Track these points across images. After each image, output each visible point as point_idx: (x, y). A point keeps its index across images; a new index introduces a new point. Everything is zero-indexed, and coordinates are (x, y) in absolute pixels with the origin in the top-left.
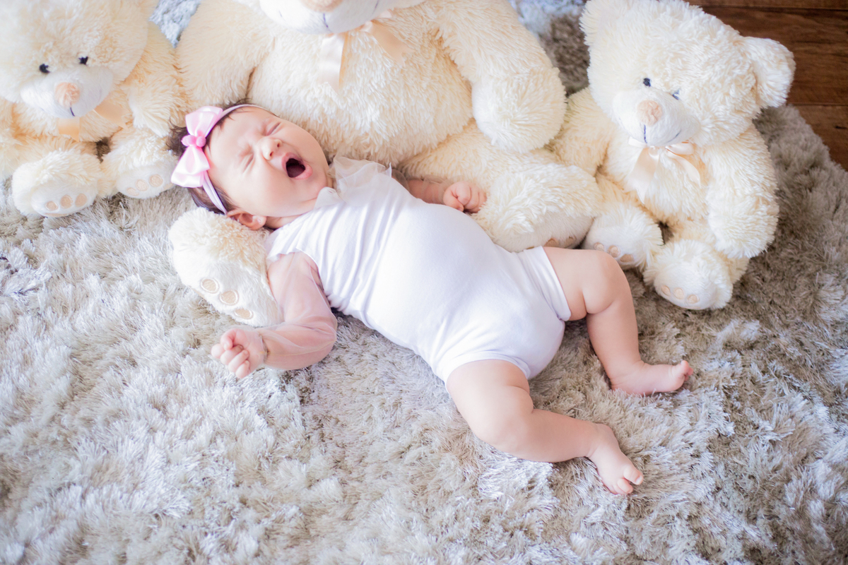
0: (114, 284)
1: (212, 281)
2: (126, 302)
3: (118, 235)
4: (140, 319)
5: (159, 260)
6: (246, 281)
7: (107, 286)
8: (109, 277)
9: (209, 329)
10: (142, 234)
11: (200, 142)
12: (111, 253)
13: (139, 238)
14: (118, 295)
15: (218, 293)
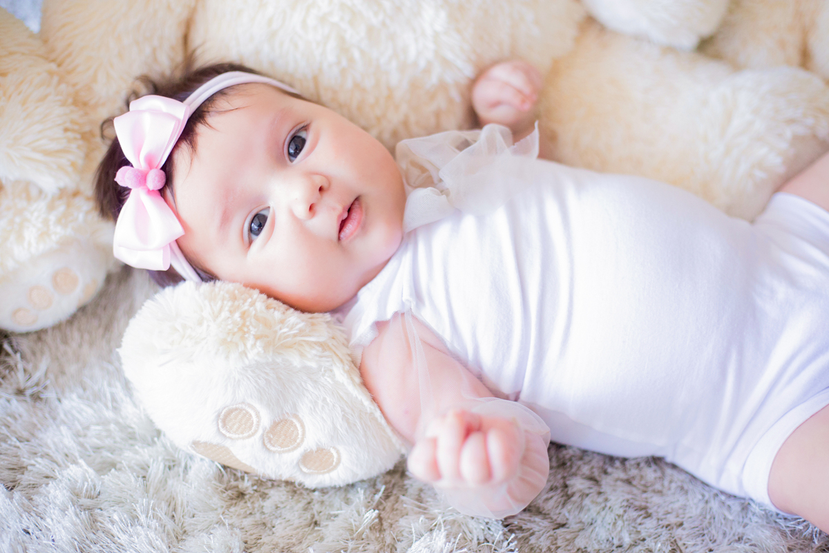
0: (38, 493)
1: (241, 410)
2: (74, 518)
3: (17, 406)
4: (113, 545)
5: (112, 426)
6: (310, 388)
7: (26, 502)
8: (24, 483)
9: (256, 525)
10: (63, 392)
11: (155, 180)
12: (15, 439)
13: (59, 400)
14: (54, 513)
15: (260, 432)
